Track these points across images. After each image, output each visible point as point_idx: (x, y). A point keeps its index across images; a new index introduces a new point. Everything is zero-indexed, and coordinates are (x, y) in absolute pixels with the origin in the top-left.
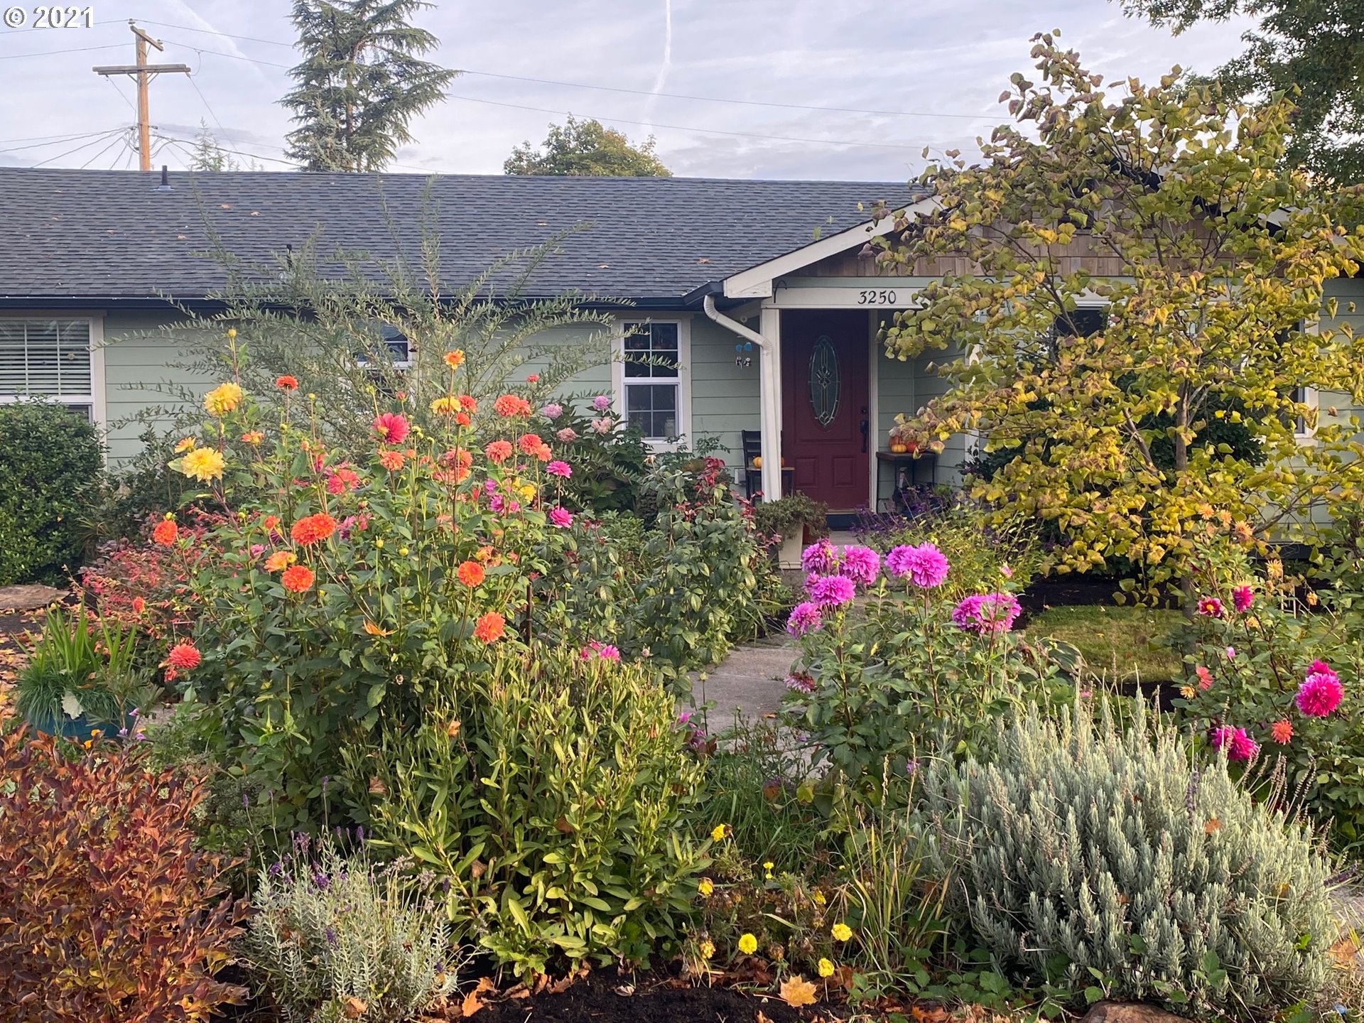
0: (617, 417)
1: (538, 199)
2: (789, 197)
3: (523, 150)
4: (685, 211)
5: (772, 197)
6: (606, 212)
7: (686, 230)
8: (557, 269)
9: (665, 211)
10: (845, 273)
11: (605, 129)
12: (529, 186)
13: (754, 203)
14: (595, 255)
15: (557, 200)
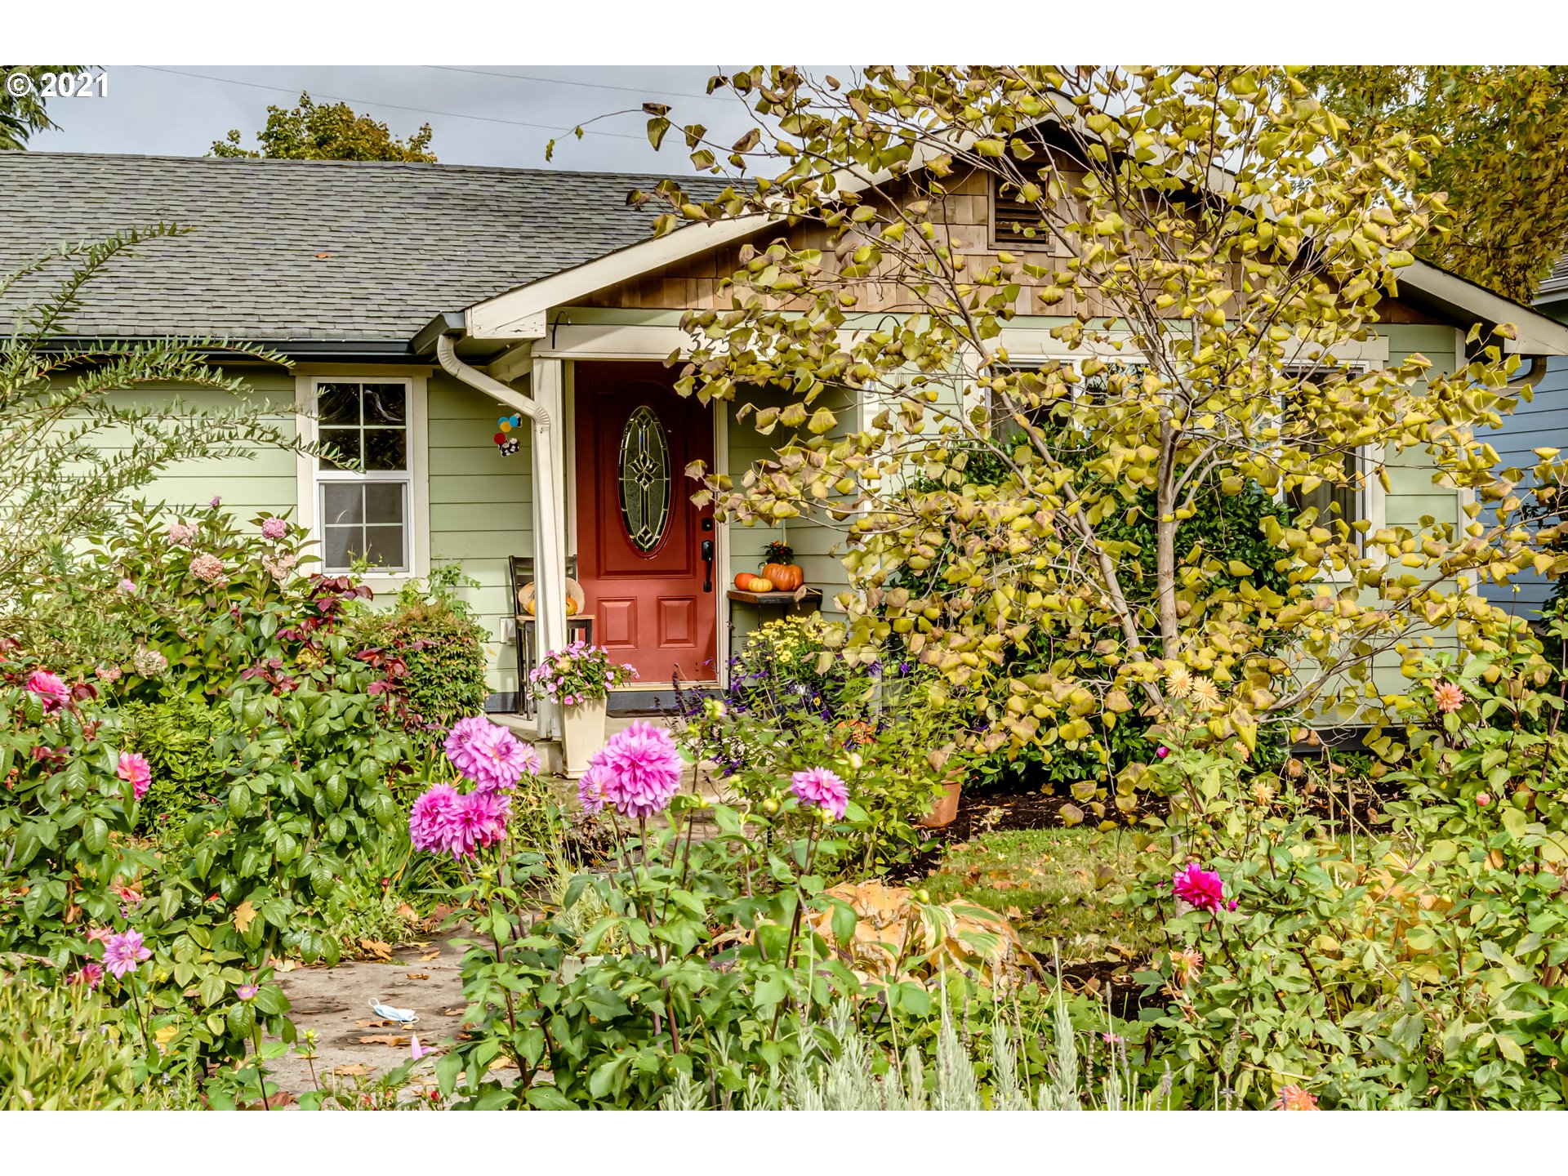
0: (303, 533)
1: (195, 192)
2: (596, 196)
3: (228, 143)
4: (431, 213)
5: (571, 195)
6: (301, 211)
7: (429, 240)
8: (208, 296)
9: (397, 213)
10: (666, 304)
11: (357, 116)
12: (182, 172)
13: (540, 203)
14: (274, 275)
15: (225, 192)
